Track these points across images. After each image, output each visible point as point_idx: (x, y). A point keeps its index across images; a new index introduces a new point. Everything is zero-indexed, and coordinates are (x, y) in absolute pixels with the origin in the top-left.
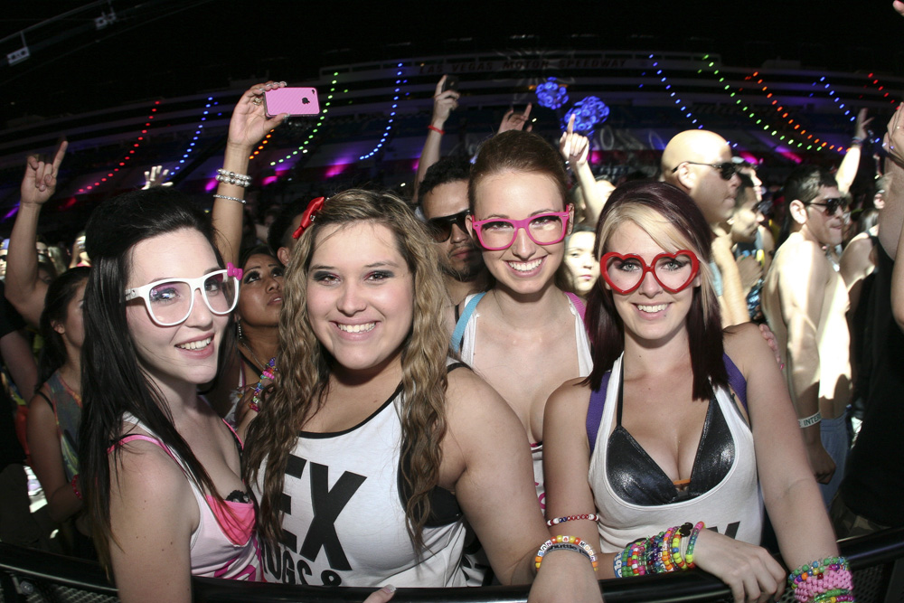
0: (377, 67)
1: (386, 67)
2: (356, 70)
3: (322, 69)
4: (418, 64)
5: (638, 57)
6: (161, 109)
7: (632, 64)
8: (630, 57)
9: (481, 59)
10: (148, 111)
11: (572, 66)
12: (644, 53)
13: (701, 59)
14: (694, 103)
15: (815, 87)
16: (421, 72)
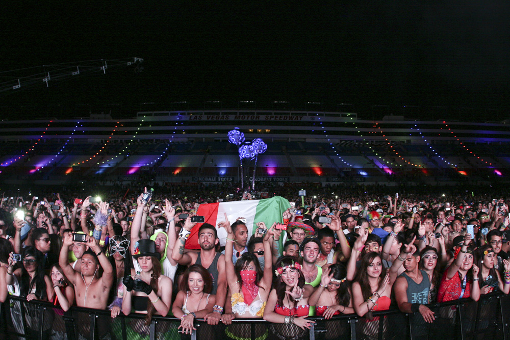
0: (167, 114)
1: (172, 114)
2: (156, 115)
3: (138, 113)
4: (189, 114)
5: (310, 114)
6: (53, 125)
7: (307, 118)
8: (306, 114)
9: (222, 113)
10: (45, 125)
11: (273, 119)
12: (315, 112)
13: (346, 116)
14: (341, 141)
15: (412, 130)
16: (190, 119)
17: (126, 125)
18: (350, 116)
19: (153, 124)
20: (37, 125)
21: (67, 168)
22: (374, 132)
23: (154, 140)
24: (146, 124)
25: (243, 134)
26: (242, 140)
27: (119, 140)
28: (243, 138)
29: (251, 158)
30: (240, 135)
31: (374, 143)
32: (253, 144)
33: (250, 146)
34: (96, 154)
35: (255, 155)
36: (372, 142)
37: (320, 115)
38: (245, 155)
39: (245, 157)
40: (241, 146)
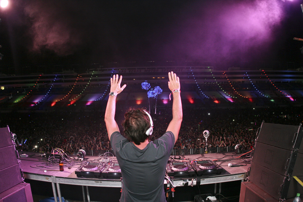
3: (90, 69)
4: (119, 69)
5: (186, 68)
6: (42, 77)
7: (185, 70)
8: (184, 68)
9: (137, 69)
10: (37, 78)
12: (189, 67)
13: (207, 68)
14: (205, 82)
15: (244, 75)
16: (119, 72)
17: (83, 76)
18: (210, 68)
19: (99, 75)
20: (32, 78)
21: (52, 103)
22: (223, 77)
23: (100, 85)
24: (94, 76)
25: (149, 84)
26: (149, 87)
27: (80, 85)
28: (149, 86)
29: (154, 97)
30: (148, 84)
31: (223, 83)
32: (155, 89)
33: (153, 91)
34: (67, 94)
35: (156, 95)
36: (222, 82)
37: (192, 68)
38: (151, 96)
39: (151, 97)
40: (148, 90)
